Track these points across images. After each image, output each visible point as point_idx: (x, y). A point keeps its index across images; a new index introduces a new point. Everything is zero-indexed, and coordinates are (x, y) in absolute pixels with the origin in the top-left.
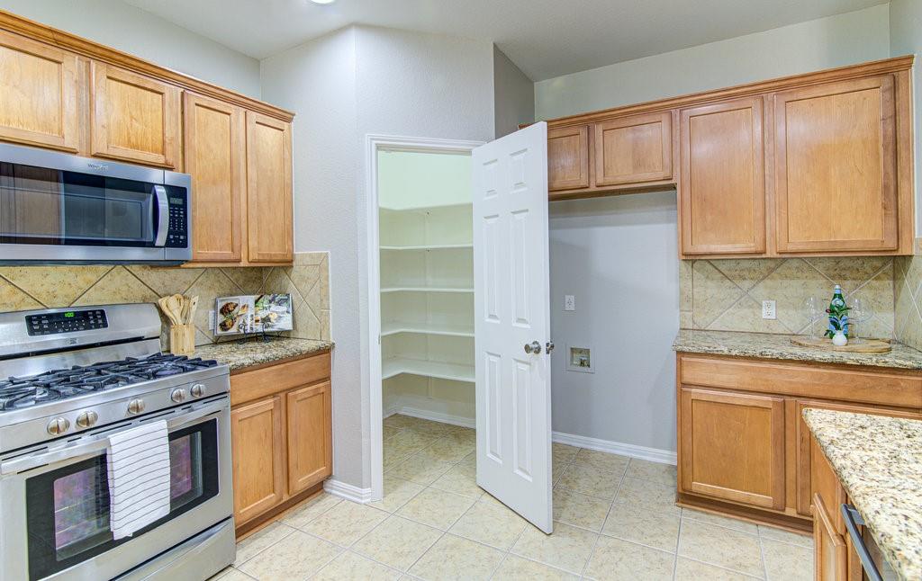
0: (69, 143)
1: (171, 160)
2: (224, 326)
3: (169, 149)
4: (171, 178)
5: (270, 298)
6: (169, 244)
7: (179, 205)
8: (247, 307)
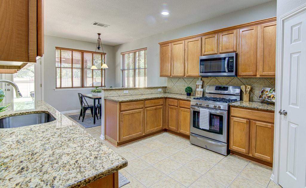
0: (216, 52)
2: (260, 97)
6: (229, 71)
7: (232, 61)
8: (267, 91)
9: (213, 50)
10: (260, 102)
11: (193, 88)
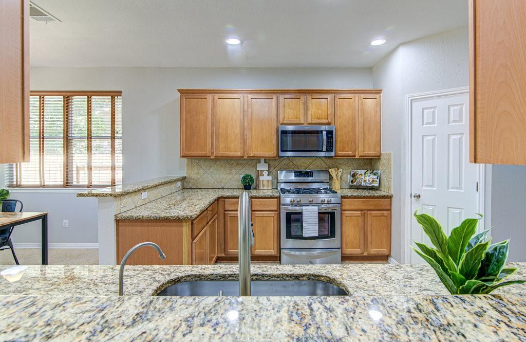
0: (302, 122)
1: (330, 121)
2: (352, 182)
3: (329, 117)
4: (327, 128)
5: (371, 172)
6: (327, 150)
7: (330, 137)
8: (361, 175)
9: (297, 118)
10: (348, 188)
11: (254, 176)
